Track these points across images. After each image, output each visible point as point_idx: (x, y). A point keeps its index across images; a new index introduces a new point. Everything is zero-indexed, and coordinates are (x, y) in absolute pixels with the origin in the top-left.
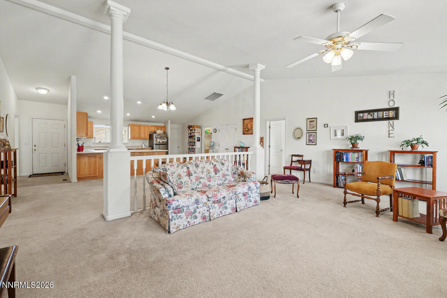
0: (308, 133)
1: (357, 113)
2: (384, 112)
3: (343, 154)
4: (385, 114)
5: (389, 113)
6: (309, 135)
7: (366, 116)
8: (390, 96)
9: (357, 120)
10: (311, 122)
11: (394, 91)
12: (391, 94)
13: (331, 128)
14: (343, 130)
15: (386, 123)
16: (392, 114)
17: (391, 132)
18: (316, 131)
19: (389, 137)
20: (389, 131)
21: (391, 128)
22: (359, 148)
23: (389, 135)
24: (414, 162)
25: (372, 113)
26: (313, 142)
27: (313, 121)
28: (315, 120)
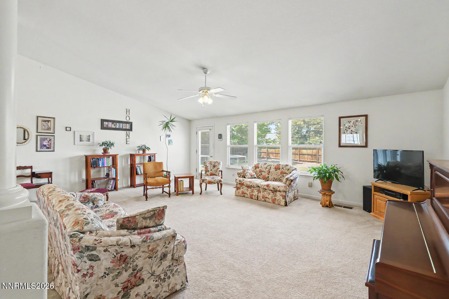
0: (39, 135)
1: (103, 121)
2: (124, 124)
3: (99, 160)
4: (124, 126)
5: (127, 125)
6: (41, 139)
7: (110, 125)
8: (127, 113)
9: (103, 128)
10: (45, 121)
11: (129, 110)
12: (128, 111)
13: (76, 132)
14: (89, 136)
15: (124, 132)
16: (128, 127)
17: (128, 140)
18: (54, 133)
19: (127, 144)
20: (127, 139)
21: (128, 137)
22: (109, 153)
23: (127, 142)
24: (140, 161)
25: (115, 123)
26: (48, 148)
27: (49, 121)
28: (52, 120)
